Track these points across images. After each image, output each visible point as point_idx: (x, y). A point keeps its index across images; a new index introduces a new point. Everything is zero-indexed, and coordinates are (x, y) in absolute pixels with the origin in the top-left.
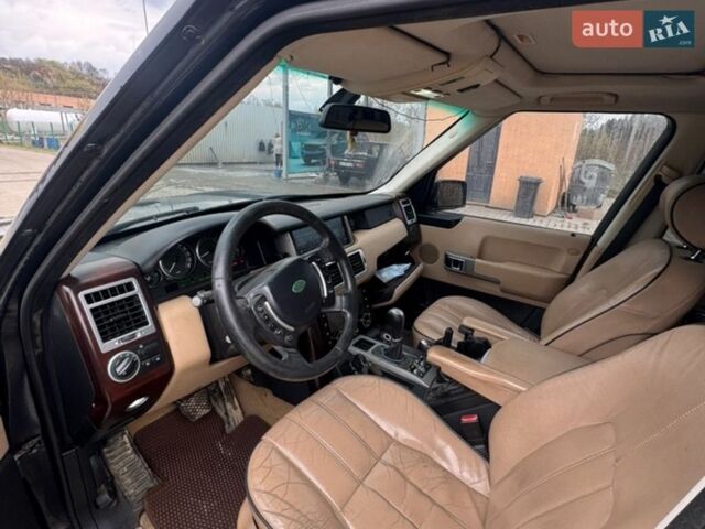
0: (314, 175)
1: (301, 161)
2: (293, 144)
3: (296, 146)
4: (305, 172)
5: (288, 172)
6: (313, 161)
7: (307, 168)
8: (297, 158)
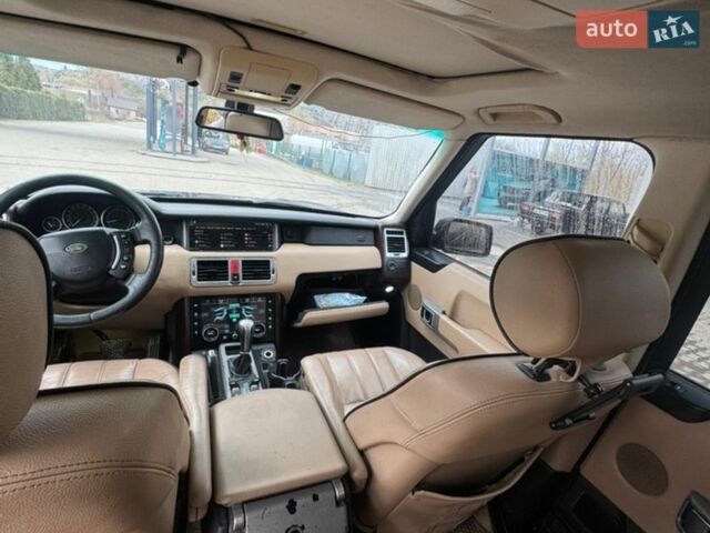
0: (509, 219)
1: (496, 202)
2: (490, 183)
3: (493, 186)
4: (498, 214)
5: (478, 211)
6: (509, 204)
7: (501, 211)
8: (492, 198)
